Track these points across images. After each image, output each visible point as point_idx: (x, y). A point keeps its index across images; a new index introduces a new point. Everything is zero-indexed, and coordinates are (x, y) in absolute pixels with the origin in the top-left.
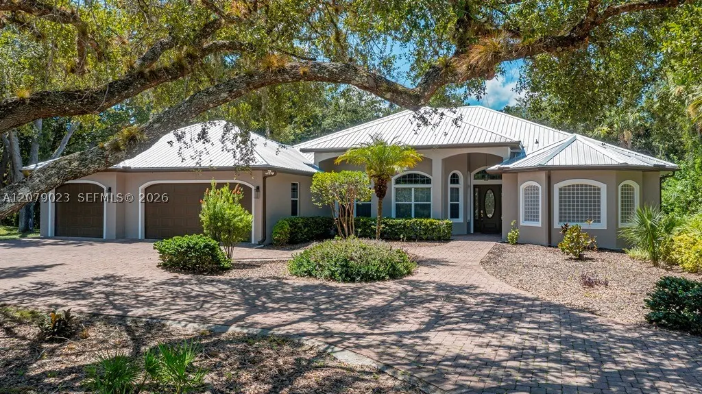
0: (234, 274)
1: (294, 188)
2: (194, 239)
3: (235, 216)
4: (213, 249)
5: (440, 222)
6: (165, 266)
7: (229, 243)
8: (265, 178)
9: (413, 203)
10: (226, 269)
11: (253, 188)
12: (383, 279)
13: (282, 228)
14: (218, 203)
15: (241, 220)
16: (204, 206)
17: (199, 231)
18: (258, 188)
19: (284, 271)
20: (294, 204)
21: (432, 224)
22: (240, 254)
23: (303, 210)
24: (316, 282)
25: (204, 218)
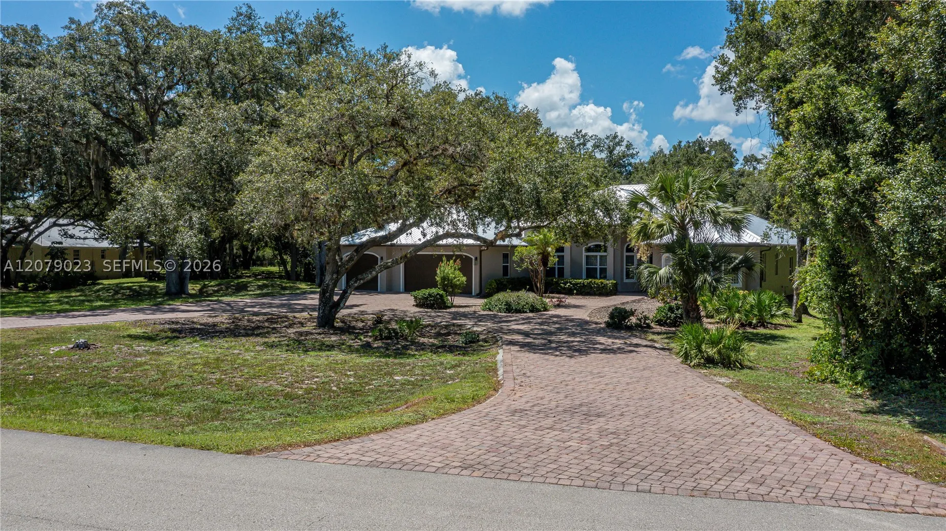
0: (453, 310)
1: (506, 256)
2: (434, 291)
3: (455, 278)
4: (441, 296)
5: (608, 282)
6: (417, 306)
7: (453, 294)
8: (481, 251)
9: (598, 267)
10: (449, 307)
11: (473, 258)
12: (526, 312)
13: (491, 285)
14: (448, 270)
15: (459, 280)
16: (438, 272)
17: (435, 286)
18: (476, 259)
19: (478, 309)
20: (505, 269)
21: (602, 283)
22: (458, 300)
23: (511, 274)
24: (492, 313)
25: (438, 279)
